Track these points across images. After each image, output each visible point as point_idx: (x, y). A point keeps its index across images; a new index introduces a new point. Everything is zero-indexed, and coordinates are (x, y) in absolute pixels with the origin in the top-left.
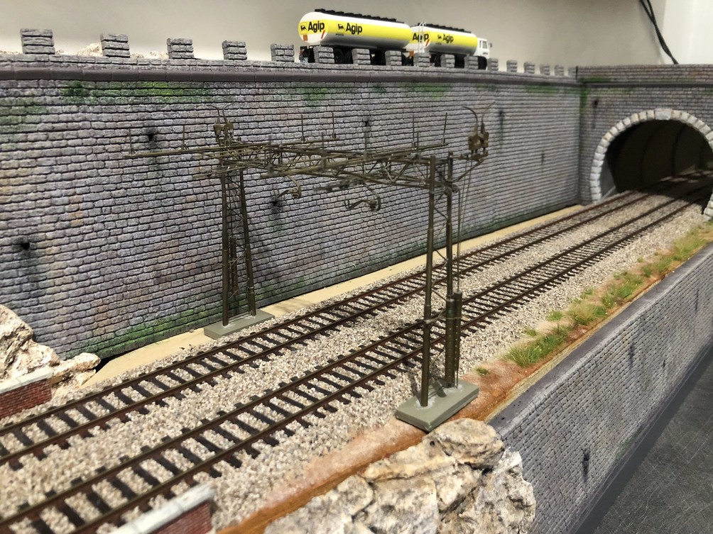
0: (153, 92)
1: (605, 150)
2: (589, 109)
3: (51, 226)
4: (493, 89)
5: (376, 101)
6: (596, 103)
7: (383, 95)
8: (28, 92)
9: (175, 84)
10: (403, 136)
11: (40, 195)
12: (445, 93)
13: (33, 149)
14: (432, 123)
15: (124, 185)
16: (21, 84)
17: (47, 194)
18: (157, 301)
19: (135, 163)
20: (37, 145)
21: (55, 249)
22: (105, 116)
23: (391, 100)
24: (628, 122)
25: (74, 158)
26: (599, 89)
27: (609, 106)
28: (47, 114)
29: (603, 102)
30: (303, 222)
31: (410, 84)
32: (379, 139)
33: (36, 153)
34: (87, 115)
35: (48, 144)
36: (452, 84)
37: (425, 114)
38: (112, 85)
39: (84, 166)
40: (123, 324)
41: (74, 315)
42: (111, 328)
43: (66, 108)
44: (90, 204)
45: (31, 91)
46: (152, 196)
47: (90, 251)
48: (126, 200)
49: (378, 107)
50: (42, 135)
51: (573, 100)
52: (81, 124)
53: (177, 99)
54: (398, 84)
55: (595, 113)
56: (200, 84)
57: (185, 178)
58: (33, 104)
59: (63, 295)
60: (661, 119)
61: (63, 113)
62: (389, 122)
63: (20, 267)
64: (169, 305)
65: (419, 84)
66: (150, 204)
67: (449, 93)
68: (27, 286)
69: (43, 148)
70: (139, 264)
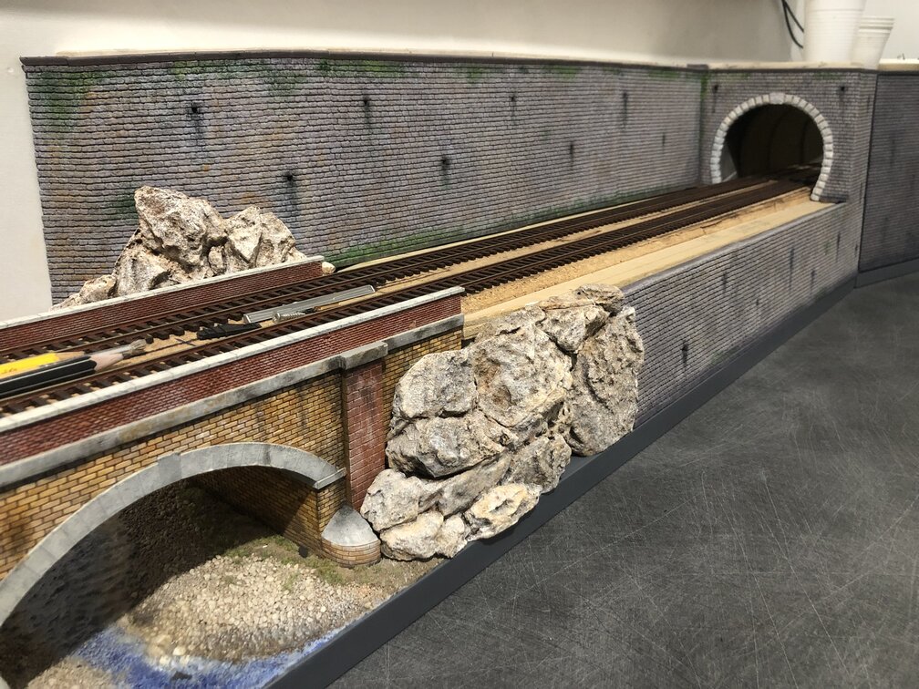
0: (368, 68)
1: (725, 134)
2: (709, 93)
3: (305, 165)
4: (618, 72)
5: (521, 80)
6: (716, 88)
7: (526, 75)
8: (297, 67)
9: (382, 63)
10: (541, 111)
11: (300, 141)
12: (576, 76)
13: (297, 108)
14: (565, 101)
15: (349, 138)
16: (293, 61)
17: (304, 141)
18: (366, 231)
19: (356, 122)
20: (300, 105)
21: (307, 182)
22: (339, 86)
23: (532, 80)
24: (746, 106)
25: (320, 115)
26: (719, 74)
27: (728, 91)
28: (307, 83)
29: (722, 88)
30: (463, 180)
31: (547, 66)
32: (522, 112)
33: (300, 110)
34: (329, 84)
35: (306, 104)
36: (582, 67)
37: (559, 93)
38: (344, 62)
39: (326, 121)
40: (345, 244)
41: (317, 233)
42: (338, 246)
43: (318, 79)
44: (328, 151)
45: (299, 66)
46: (365, 148)
47: (327, 186)
48: (350, 149)
49: (522, 85)
50: (303, 98)
51: (693, 86)
52: (325, 91)
53: (383, 74)
54: (538, 66)
55: (715, 98)
56: (397, 63)
57: (386, 136)
58: (300, 76)
59: (311, 217)
60: (775, 103)
61: (315, 82)
62: (530, 98)
63: (287, 193)
64: (373, 234)
65: (555, 67)
66: (364, 154)
67: (579, 75)
68: (290, 207)
69: (304, 107)
70: (357, 200)
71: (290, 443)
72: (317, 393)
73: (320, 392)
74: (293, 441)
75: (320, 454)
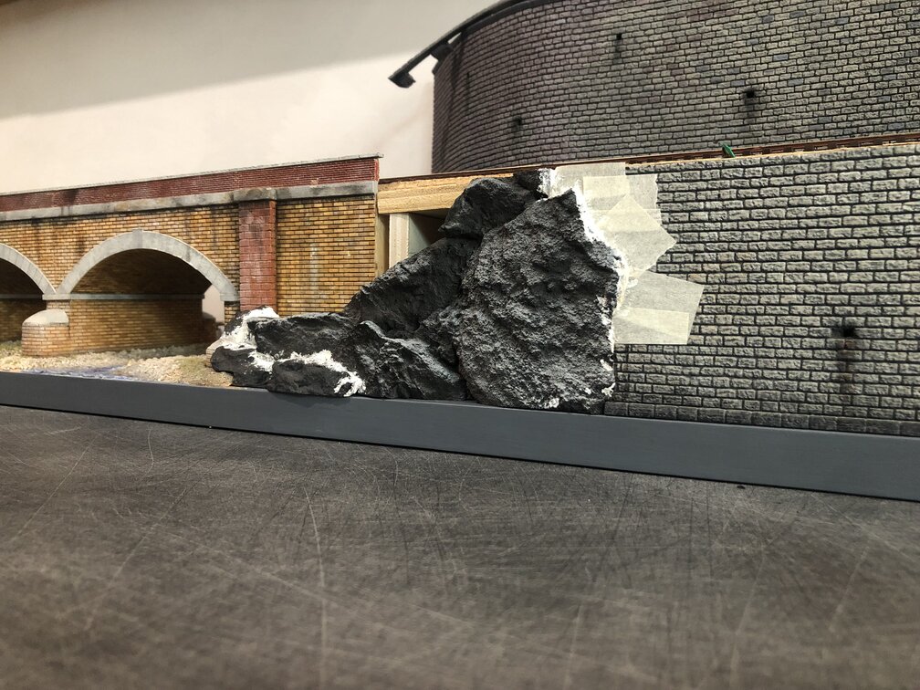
71: (205, 253)
72: (225, 219)
73: (229, 219)
74: (208, 252)
75: (226, 272)
